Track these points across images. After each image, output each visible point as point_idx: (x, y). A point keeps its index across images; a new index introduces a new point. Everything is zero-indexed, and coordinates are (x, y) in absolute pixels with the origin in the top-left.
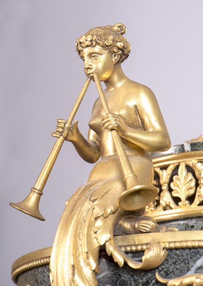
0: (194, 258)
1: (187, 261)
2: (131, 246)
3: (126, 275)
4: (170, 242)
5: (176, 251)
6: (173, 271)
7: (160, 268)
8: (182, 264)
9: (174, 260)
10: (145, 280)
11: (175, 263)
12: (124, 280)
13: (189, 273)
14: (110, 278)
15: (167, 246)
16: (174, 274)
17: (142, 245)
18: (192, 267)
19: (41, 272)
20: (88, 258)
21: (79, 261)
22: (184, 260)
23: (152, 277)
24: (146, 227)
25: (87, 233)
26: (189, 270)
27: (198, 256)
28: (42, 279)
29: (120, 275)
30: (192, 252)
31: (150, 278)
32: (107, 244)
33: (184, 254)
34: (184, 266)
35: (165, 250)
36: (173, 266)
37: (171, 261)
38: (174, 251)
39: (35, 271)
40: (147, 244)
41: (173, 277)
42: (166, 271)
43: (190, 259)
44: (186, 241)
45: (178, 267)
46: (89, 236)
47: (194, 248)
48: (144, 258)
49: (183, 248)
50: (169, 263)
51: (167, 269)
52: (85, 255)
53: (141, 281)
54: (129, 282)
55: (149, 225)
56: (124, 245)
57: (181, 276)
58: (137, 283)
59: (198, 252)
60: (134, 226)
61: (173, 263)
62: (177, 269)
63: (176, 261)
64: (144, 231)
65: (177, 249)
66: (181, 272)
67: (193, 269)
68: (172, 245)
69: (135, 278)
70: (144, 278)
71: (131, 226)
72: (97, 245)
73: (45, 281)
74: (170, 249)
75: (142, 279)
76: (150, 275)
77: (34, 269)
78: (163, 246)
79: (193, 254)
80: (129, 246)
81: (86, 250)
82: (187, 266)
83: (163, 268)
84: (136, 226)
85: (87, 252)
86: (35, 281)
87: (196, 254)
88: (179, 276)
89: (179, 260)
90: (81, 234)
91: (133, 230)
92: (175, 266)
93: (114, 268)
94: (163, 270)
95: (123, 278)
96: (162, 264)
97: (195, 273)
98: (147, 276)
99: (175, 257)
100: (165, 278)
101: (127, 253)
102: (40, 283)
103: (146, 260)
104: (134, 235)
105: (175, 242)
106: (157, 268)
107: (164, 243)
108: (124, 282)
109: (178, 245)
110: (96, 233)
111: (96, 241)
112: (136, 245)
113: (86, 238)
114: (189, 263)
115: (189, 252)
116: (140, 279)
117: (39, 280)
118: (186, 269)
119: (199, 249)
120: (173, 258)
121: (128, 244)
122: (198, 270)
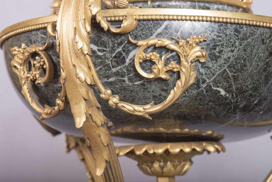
0: (156, 27)
1: (150, 29)
2: (111, 17)
3: (105, 37)
4: (139, 16)
5: (143, 22)
6: (140, 35)
7: (131, 33)
8: (147, 31)
9: (142, 28)
10: (119, 41)
11: (142, 30)
12: (103, 41)
13: (152, 37)
14: (93, 39)
15: (138, 18)
16: (141, 37)
17: (119, 16)
18: (154, 33)
19: (35, 34)
20: (85, 23)
21: (78, 25)
22: (149, 28)
23: (125, 39)
24: (123, 4)
25: (84, 6)
26: (152, 35)
27: (159, 26)
28: (35, 39)
29: (101, 37)
30: (155, 23)
31: (123, 40)
32: (97, 14)
33: (149, 24)
34: (148, 32)
35: (136, 20)
36: (140, 32)
37: (139, 29)
38: (142, 22)
39: (29, 34)
40: (123, 16)
41: (141, 39)
42: (135, 35)
43: (153, 28)
44: (151, 15)
45: (144, 33)
46: (85, 8)
47: (157, 20)
48: (122, 25)
49: (148, 20)
50: (138, 30)
51: (136, 34)
52: (83, 21)
53: (117, 41)
54: (107, 42)
55: (125, 3)
56: (106, 16)
57: (146, 39)
58: (114, 43)
59: (159, 23)
60: (114, 3)
61: (141, 30)
62: (143, 34)
63: (143, 29)
64: (122, 7)
65: (144, 20)
66: (146, 36)
67: (155, 35)
68: (141, 18)
69: (112, 39)
70: (119, 39)
71: (112, 3)
72: (90, 15)
73: (38, 41)
74: (139, 20)
75: (117, 40)
76: (123, 38)
77: (28, 33)
78: (135, 18)
79: (156, 24)
80: (109, 17)
81: (84, 18)
82: (150, 32)
83: (133, 33)
84: (116, 3)
85: (85, 19)
86: (29, 40)
87: (157, 24)
88: (145, 39)
89: (145, 28)
90: (80, 7)
91: (112, 6)
92: (142, 32)
93: (96, 32)
94: (133, 35)
95: (103, 39)
96: (133, 30)
97: (156, 37)
98: (121, 38)
99: (142, 26)
100: (135, 40)
101: (108, 21)
102: (33, 42)
103: (124, 27)
104: (113, 9)
105: (144, 15)
106: (129, 33)
107: (135, 15)
108: (104, 42)
109: (145, 17)
110: (90, 6)
111: (90, 12)
112: (115, 17)
113: (83, 9)
114: (152, 30)
115: (152, 23)
116: (116, 40)
117: (32, 40)
118: (150, 34)
119: (159, 21)
120: (141, 26)
121: (109, 15)
122: (158, 36)
